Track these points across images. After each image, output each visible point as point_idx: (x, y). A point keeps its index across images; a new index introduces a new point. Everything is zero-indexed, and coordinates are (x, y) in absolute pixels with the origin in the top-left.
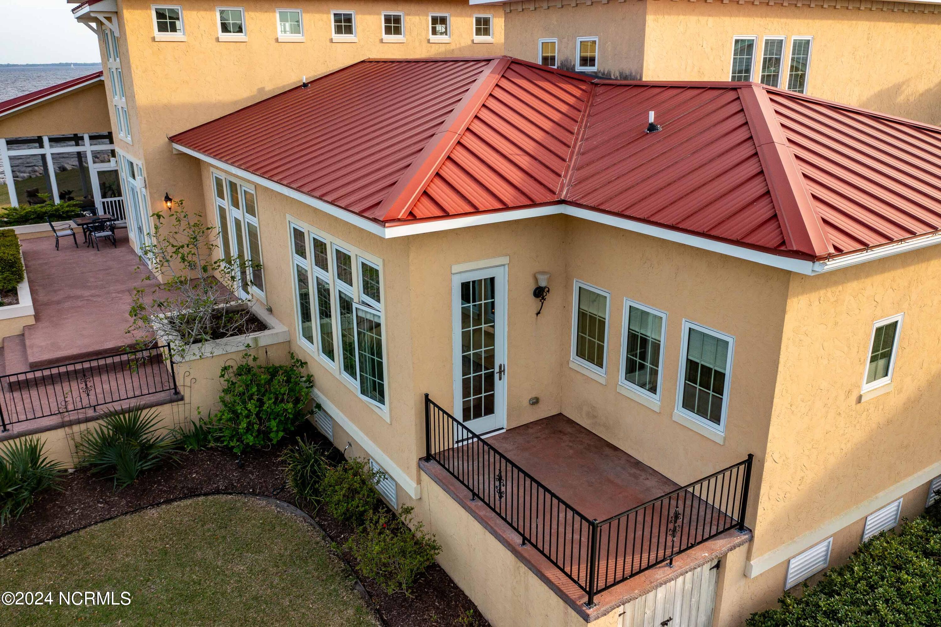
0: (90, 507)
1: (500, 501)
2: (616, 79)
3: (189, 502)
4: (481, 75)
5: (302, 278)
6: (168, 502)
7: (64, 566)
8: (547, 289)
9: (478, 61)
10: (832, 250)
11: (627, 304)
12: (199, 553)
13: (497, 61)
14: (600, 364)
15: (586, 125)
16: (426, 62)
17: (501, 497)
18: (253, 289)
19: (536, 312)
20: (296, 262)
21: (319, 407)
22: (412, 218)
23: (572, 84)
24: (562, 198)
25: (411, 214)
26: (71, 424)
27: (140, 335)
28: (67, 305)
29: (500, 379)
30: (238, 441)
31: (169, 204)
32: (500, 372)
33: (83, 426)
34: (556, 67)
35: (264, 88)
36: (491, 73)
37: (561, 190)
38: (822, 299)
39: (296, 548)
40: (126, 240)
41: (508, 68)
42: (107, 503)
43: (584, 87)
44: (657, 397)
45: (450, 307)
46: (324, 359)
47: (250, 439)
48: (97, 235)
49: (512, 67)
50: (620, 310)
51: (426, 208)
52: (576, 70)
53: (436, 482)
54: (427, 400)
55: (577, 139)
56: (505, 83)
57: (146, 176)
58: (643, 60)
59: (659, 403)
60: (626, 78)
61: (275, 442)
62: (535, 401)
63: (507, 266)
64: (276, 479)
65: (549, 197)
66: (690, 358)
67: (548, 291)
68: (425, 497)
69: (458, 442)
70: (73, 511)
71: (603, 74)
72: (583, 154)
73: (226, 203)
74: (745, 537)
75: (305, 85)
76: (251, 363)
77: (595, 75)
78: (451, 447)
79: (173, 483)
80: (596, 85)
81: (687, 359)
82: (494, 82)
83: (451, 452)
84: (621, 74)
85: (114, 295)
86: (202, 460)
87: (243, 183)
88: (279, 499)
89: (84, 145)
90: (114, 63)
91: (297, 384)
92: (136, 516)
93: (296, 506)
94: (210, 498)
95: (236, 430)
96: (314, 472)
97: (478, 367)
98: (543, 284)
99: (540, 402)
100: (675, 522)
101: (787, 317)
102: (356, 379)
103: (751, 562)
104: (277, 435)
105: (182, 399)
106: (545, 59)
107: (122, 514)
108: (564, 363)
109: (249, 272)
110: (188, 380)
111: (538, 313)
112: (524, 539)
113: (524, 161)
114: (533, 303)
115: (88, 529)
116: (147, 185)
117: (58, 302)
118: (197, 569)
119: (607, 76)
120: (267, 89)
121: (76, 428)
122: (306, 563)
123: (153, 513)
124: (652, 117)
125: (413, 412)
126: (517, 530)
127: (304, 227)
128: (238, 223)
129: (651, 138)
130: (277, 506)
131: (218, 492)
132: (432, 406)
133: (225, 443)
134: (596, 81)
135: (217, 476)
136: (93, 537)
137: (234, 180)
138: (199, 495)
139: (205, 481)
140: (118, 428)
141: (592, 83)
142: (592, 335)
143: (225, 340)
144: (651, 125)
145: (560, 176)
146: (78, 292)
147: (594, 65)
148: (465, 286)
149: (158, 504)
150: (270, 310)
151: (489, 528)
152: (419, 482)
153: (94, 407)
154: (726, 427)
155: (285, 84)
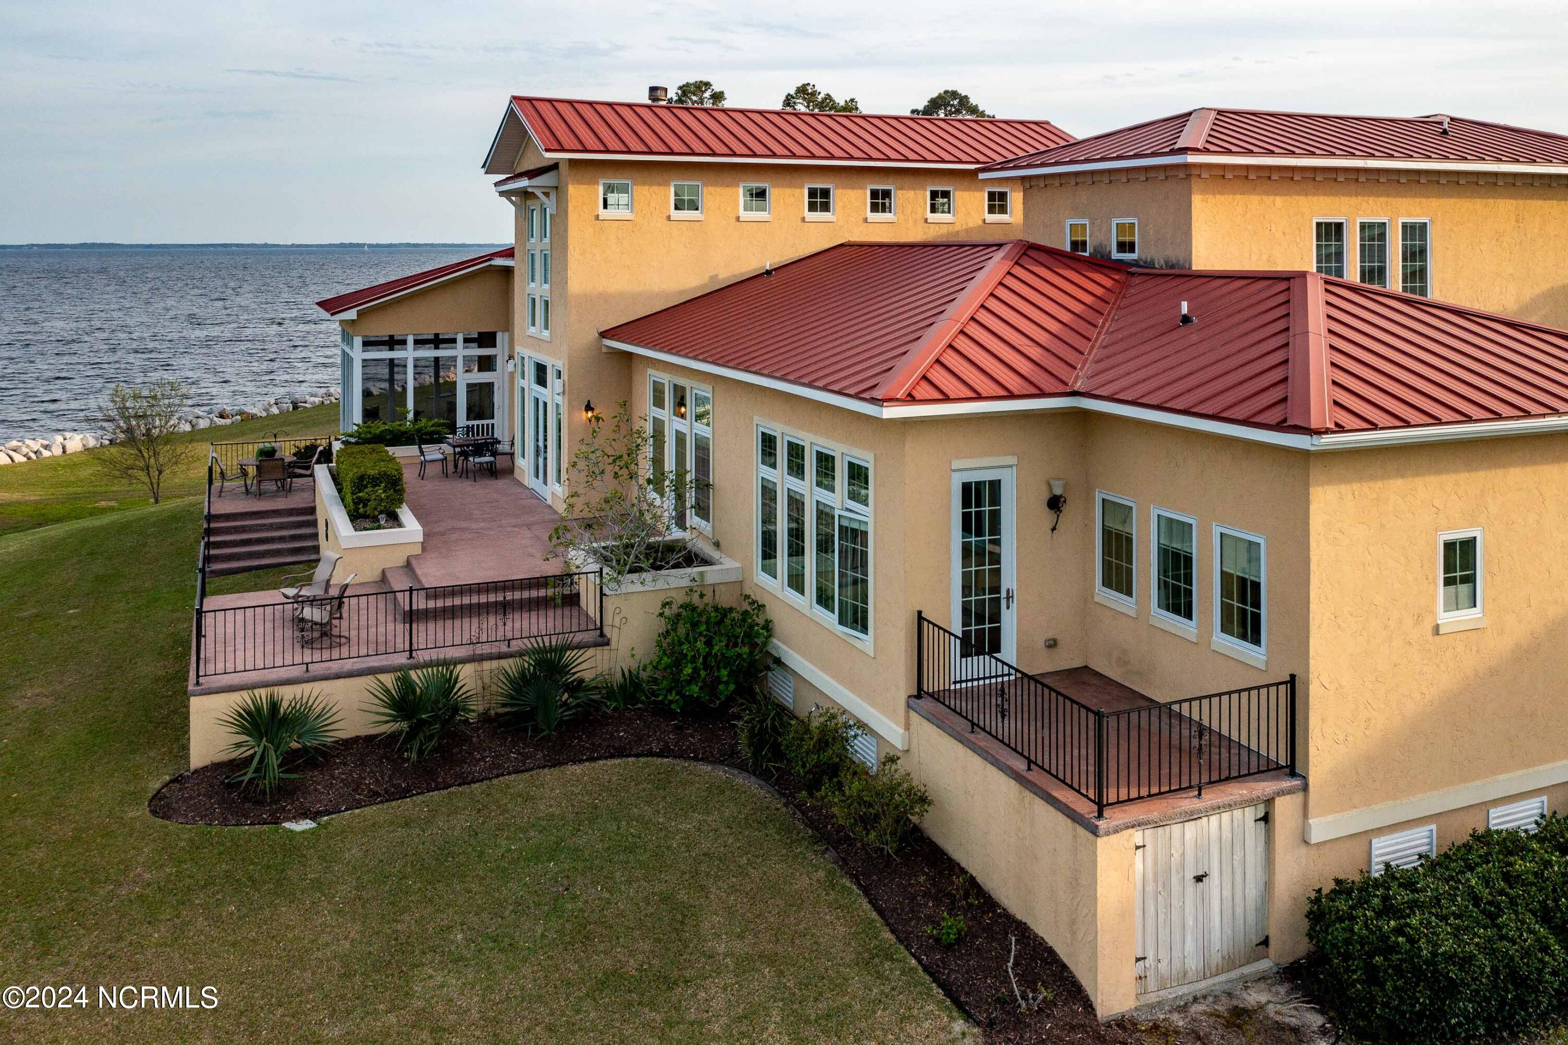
0: (503, 756)
1: (1003, 722)
2: (1161, 268)
3: (617, 761)
4: (990, 261)
5: (769, 493)
6: (592, 759)
7: (479, 811)
8: (1063, 499)
9: (988, 246)
10: (1332, 426)
11: (1154, 513)
12: (636, 810)
13: (1010, 246)
14: (1129, 593)
15: (1113, 318)
16: (924, 246)
17: (1003, 718)
18: (692, 519)
19: (1051, 527)
20: (761, 475)
21: (778, 661)
22: (911, 399)
23: (1105, 275)
24: (1075, 389)
25: (910, 395)
26: (481, 658)
27: (552, 568)
28: (454, 536)
29: (1008, 608)
30: (677, 694)
31: (590, 414)
32: (1008, 598)
33: (495, 664)
34: (1087, 254)
35: (717, 275)
36: (1003, 258)
37: (1075, 381)
38: (1356, 493)
39: (752, 812)
40: (510, 471)
41: (1024, 254)
42: (520, 754)
43: (1117, 277)
44: (1193, 623)
45: (949, 509)
46: (791, 595)
47: (695, 689)
48: (478, 460)
49: (1029, 253)
50: (1148, 521)
51: (924, 391)
52: (1113, 258)
53: (928, 720)
54: (920, 617)
55: (1100, 333)
56: (1017, 271)
57: (566, 379)
58: (1191, 247)
59: (1196, 631)
60: (1172, 267)
61: (723, 698)
62: (1052, 644)
63: (1015, 468)
64: (723, 744)
65: (1061, 388)
66: (1224, 569)
67: (1065, 502)
68: (914, 749)
69: (955, 683)
70: (483, 759)
71: (1146, 262)
72: (1105, 347)
73: (665, 414)
74: (1296, 782)
75: (768, 272)
76: (696, 599)
77: (1136, 263)
78: (947, 687)
79: (597, 740)
80: (1133, 274)
81: (1222, 572)
82: (1006, 269)
83: (947, 693)
84: (1166, 263)
85: (509, 529)
86: (630, 719)
87: (694, 384)
88: (727, 765)
89: (456, 348)
90: (537, 244)
91: (751, 627)
92: (556, 771)
93: (749, 772)
94: (642, 759)
95: (676, 680)
96: (774, 728)
97: (980, 619)
98: (1058, 491)
99: (1059, 646)
100: (1200, 739)
101: (1312, 508)
102: (833, 612)
103: (1310, 821)
104: (727, 689)
105: (608, 643)
106: (1074, 244)
107: (539, 767)
108: (1087, 597)
109: (690, 497)
110: (617, 622)
111: (1054, 529)
112: (1030, 762)
113: (1035, 352)
114: (1047, 517)
115: (501, 778)
116: (567, 390)
117: (443, 534)
118: (635, 823)
119: (1150, 264)
120: (720, 277)
121: (487, 665)
122: (766, 828)
123: (577, 769)
124: (1185, 308)
125: (903, 633)
126: (1022, 754)
127: (776, 429)
128: (680, 439)
129: (1183, 331)
130: (725, 772)
131: (651, 754)
132: (926, 623)
133: (660, 698)
134: (1133, 270)
135: (650, 736)
136: (508, 787)
137: (681, 381)
138: (629, 756)
139: (636, 742)
140: (539, 663)
141: (1129, 273)
142: (1119, 557)
143: (663, 572)
144: (1185, 316)
145: (1075, 368)
146: (464, 524)
147: (1134, 252)
148: (966, 487)
149: (581, 761)
150: (717, 545)
151: (990, 758)
152: (907, 727)
153: (509, 641)
154: (1268, 651)
155: (743, 270)
